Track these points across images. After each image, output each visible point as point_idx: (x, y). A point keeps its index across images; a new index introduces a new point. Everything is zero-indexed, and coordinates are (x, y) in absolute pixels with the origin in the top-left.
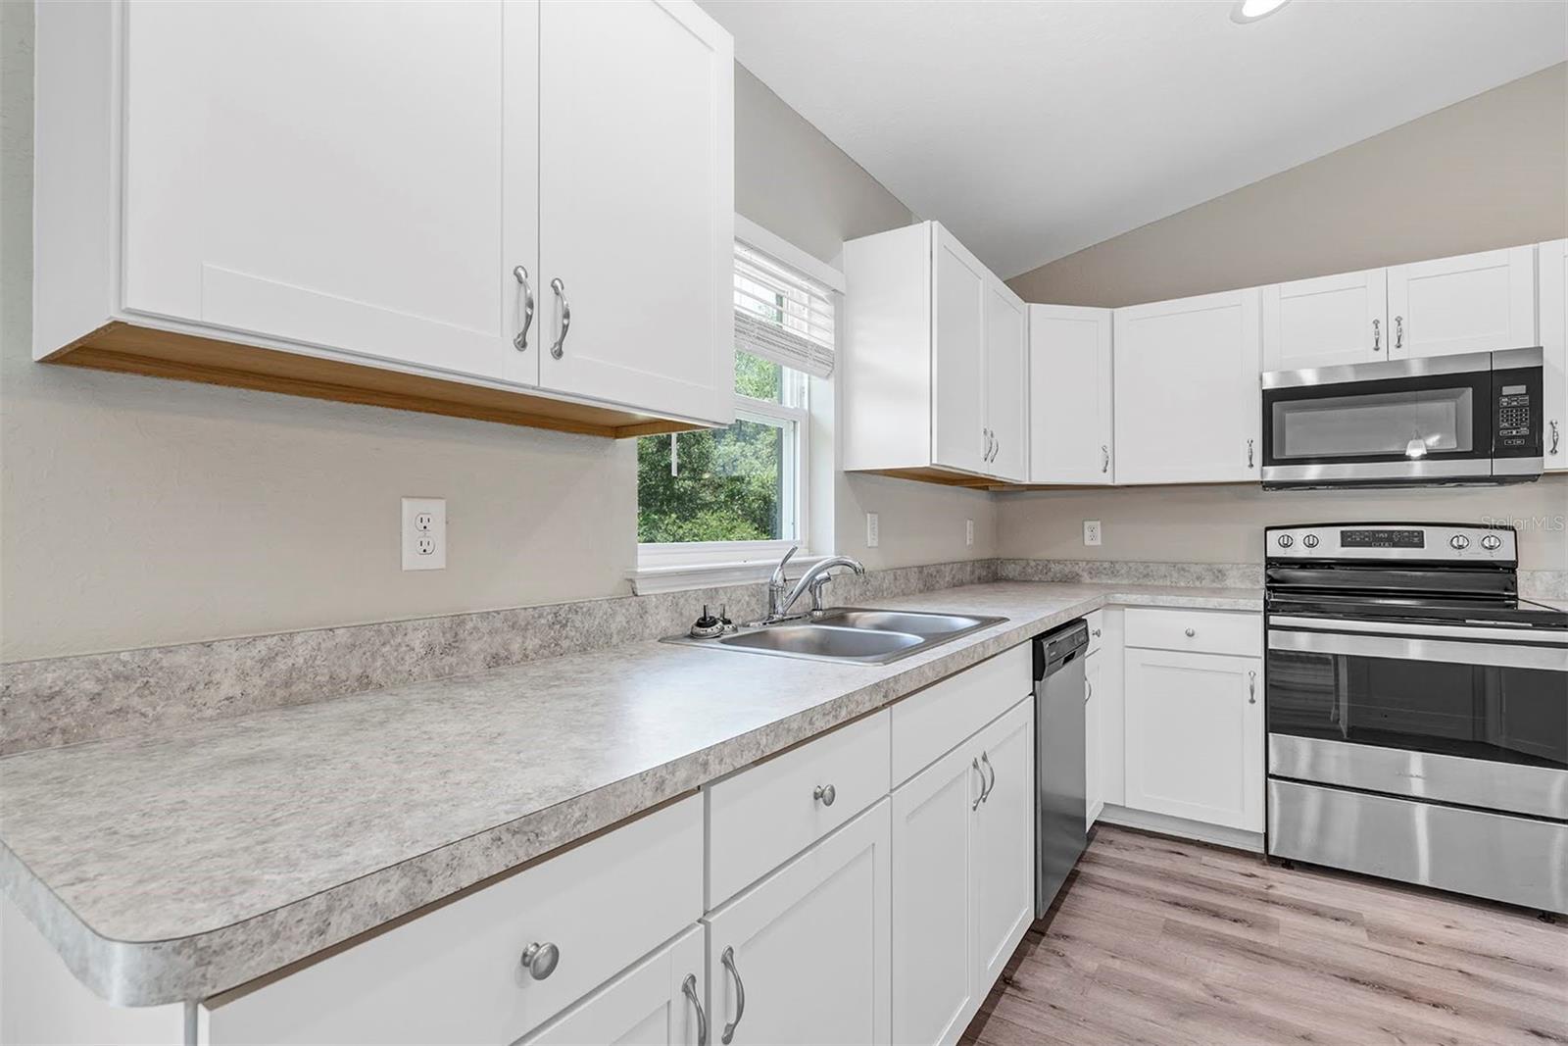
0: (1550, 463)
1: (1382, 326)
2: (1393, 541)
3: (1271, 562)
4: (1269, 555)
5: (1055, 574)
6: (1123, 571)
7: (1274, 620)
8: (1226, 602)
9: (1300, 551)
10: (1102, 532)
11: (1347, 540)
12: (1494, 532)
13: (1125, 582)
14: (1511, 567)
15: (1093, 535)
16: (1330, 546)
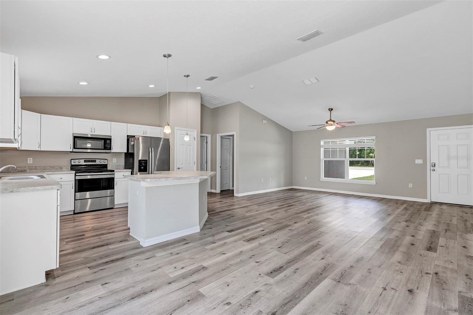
0: (112, 151)
1: (92, 129)
2: (92, 161)
3: (72, 165)
4: (72, 164)
5: (18, 170)
6: (38, 169)
7: (77, 174)
8: (63, 172)
9: (77, 163)
10: (33, 160)
11: (85, 161)
12: (105, 160)
13: (39, 171)
14: (107, 165)
15: (30, 161)
16: (82, 162)
